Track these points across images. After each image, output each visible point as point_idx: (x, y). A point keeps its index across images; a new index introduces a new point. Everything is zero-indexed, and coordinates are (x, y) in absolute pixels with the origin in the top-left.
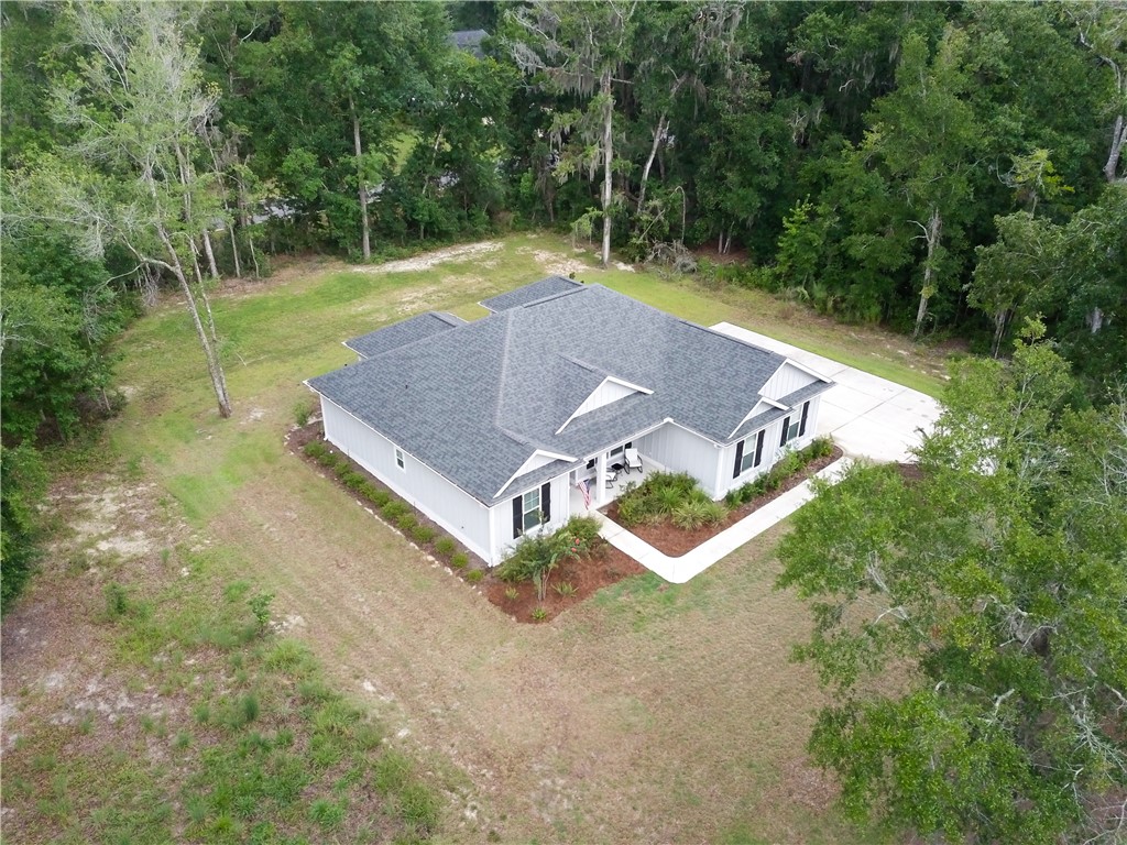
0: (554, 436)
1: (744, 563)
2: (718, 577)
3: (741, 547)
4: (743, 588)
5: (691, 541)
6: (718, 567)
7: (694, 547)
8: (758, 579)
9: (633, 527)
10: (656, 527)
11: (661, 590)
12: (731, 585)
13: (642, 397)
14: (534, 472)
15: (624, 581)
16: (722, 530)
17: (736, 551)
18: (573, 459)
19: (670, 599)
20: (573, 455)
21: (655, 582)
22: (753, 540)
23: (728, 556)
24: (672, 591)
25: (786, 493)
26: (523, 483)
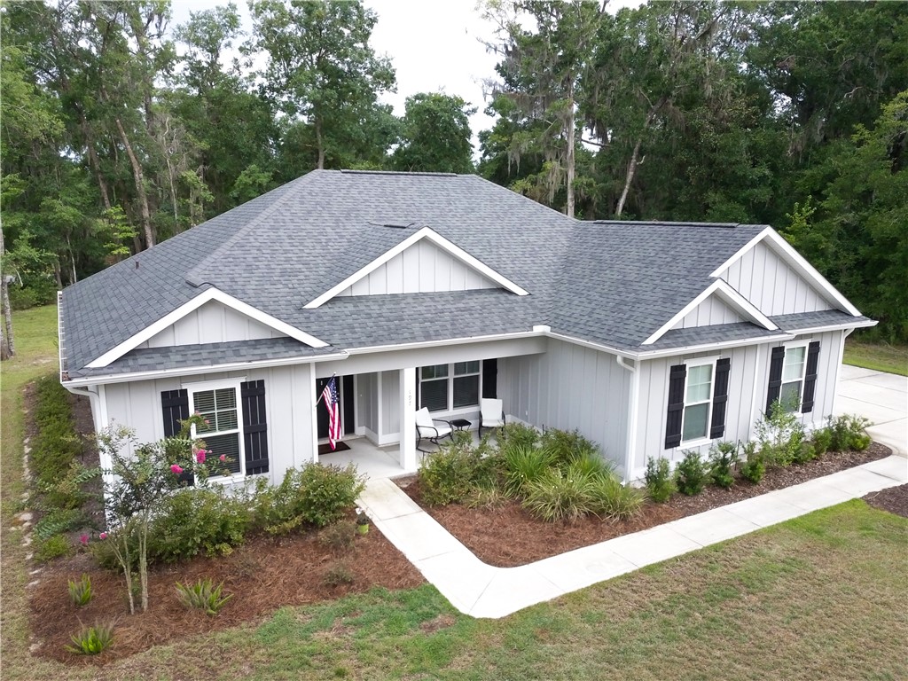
0: (300, 310)
1: (660, 597)
2: (589, 619)
3: (661, 564)
4: (646, 653)
5: (551, 542)
6: (594, 595)
7: (550, 553)
8: (691, 635)
9: (440, 507)
10: (485, 512)
11: (432, 628)
12: (615, 640)
13: (502, 297)
14: (216, 345)
15: (354, 599)
16: (626, 531)
17: (649, 569)
18: (315, 343)
19: (439, 653)
20: (317, 335)
21: (426, 609)
22: (693, 556)
23: (627, 577)
24: (453, 634)
25: (777, 492)
26: (179, 358)
